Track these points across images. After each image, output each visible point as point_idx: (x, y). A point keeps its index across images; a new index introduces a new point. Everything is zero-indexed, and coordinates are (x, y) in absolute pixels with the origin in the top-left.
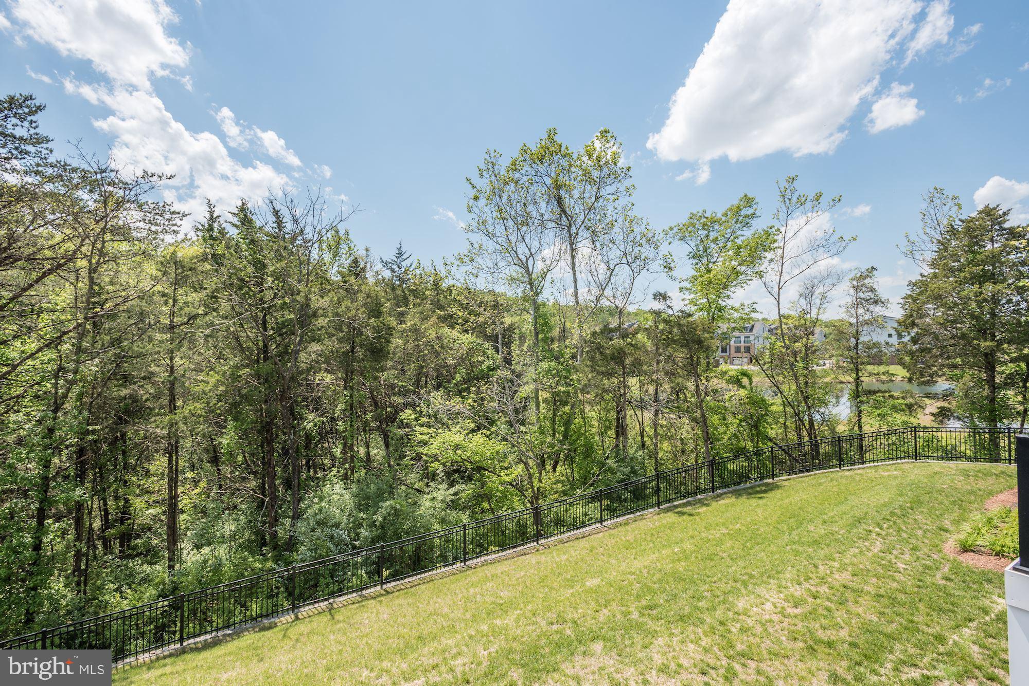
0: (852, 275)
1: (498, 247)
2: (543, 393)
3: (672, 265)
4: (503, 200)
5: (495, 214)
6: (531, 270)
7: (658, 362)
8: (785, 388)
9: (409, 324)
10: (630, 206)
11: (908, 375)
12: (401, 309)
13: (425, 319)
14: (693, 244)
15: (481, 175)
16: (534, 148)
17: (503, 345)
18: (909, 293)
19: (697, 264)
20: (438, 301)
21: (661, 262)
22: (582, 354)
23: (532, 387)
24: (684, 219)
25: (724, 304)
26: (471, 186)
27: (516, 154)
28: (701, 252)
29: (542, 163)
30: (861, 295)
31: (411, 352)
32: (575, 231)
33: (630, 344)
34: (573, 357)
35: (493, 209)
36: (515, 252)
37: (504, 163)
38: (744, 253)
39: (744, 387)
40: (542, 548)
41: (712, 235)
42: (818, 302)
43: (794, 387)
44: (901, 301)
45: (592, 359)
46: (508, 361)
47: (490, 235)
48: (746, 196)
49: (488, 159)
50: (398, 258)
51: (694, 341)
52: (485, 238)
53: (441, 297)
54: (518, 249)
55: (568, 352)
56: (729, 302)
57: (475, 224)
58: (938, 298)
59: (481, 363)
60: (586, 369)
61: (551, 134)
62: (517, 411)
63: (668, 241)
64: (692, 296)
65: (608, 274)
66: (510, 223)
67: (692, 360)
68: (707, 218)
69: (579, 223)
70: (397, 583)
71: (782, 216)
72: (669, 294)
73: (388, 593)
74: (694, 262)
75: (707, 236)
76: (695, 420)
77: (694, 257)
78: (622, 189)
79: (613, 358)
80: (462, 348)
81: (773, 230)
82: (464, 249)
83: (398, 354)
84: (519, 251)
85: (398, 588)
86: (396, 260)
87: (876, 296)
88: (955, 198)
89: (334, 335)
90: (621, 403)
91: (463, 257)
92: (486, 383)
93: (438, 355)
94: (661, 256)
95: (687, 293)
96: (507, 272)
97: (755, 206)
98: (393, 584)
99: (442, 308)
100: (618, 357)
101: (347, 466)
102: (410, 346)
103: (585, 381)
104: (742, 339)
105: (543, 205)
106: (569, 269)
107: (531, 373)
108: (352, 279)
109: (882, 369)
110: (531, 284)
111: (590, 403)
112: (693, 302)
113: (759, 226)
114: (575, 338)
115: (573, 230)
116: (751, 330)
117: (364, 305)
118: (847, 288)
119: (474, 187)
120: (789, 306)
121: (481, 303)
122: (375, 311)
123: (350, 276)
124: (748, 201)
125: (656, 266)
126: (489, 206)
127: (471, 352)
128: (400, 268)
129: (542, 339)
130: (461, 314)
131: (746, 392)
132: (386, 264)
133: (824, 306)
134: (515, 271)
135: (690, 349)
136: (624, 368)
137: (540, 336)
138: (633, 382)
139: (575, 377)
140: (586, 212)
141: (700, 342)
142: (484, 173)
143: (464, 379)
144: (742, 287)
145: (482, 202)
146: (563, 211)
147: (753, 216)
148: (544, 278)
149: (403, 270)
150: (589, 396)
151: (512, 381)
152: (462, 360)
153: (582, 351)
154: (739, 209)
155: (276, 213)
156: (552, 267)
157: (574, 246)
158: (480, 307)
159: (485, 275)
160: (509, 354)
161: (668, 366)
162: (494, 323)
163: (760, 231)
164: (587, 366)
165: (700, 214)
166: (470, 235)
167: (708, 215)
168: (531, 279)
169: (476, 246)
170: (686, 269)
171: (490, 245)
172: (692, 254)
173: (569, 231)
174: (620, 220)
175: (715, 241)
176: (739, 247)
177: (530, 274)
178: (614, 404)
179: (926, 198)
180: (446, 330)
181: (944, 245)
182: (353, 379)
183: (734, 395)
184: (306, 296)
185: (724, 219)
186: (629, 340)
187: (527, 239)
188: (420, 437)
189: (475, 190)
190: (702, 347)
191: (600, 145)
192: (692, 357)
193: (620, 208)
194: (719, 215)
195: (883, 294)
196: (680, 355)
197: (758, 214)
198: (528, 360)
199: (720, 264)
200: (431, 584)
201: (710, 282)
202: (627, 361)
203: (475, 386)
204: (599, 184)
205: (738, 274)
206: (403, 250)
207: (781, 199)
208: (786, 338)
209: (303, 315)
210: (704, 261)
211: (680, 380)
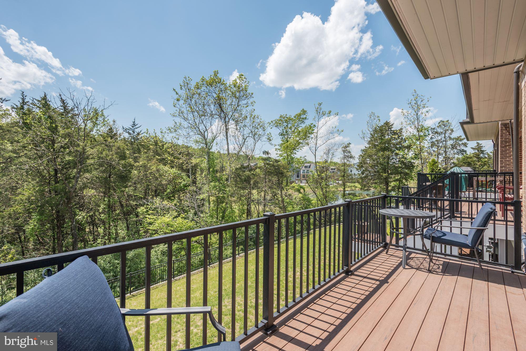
0: (342, 146)
1: (190, 125)
2: (212, 197)
3: (271, 138)
4: (193, 102)
5: (188, 109)
6: (206, 137)
7: (266, 182)
8: (318, 193)
9: (141, 163)
10: (253, 110)
11: (361, 187)
12: (136, 155)
13: (149, 160)
14: (281, 129)
15: (181, 88)
16: (207, 79)
17: (192, 174)
18: (361, 154)
19: (283, 138)
20: (157, 151)
21: (267, 137)
22: (231, 179)
23: (207, 195)
24: (278, 117)
25: (294, 156)
26: (176, 93)
27: (199, 80)
28: (285, 133)
29: (212, 87)
30: (346, 154)
31: (142, 177)
32: (228, 120)
33: (253, 174)
34: (227, 180)
35: (187, 106)
36: (198, 128)
37: (193, 85)
38: (301, 134)
39: (301, 193)
40: (211, 268)
41: (289, 126)
42: (331, 156)
43: (321, 193)
44: (358, 157)
45: (236, 181)
46: (194, 182)
47: (186, 119)
48: (303, 109)
49: (185, 81)
50: (133, 127)
51: (279, 173)
52: (182, 120)
53: (159, 149)
54: (200, 127)
55: (224, 177)
56: (296, 156)
57: (177, 113)
58: (370, 156)
59: (180, 183)
60: (233, 186)
61: (216, 73)
62: (199, 206)
63: (271, 127)
64: (281, 152)
65: (244, 141)
66: (196, 114)
67: (279, 181)
68: (287, 118)
69: (229, 116)
70: (138, 291)
71: (317, 119)
72: (270, 152)
73: (134, 296)
74: (281, 137)
75: (287, 126)
76: (280, 208)
77: (281, 135)
78: (249, 102)
79: (245, 180)
80: (170, 176)
81: (312, 125)
82: (172, 125)
83: (135, 179)
84: (200, 128)
85: (139, 293)
86: (132, 128)
87: (351, 155)
88: (378, 117)
89: (98, 169)
90: (249, 201)
91: (171, 129)
92: (183, 193)
93: (157, 179)
94: (266, 134)
95: (278, 151)
96: (194, 138)
97: (306, 114)
98: (137, 292)
99: (159, 155)
100: (248, 180)
101: (106, 238)
102: (142, 173)
103: (232, 192)
104: (306, 171)
105: (212, 106)
106: (225, 138)
107: (206, 188)
108: (109, 139)
109: (353, 184)
110: (206, 144)
111: (235, 202)
112: (281, 155)
113: (308, 123)
114: (228, 171)
115: (227, 119)
116: (310, 167)
117: (117, 153)
118: (340, 151)
119: (177, 94)
120: (320, 158)
121: (181, 153)
122: (123, 157)
123: (108, 137)
124: (304, 112)
125: (264, 138)
126: (185, 105)
127: (175, 178)
128: (134, 132)
129: (212, 171)
130: (169, 158)
131: (302, 195)
132: (125, 130)
133: (333, 158)
134: (198, 137)
135: (278, 176)
136: (250, 185)
137: (211, 170)
138: (254, 192)
139: (228, 189)
140: (233, 111)
141: (282, 173)
142: (183, 87)
143: (171, 191)
144: (301, 149)
145: (181, 102)
146: (222, 110)
147: (306, 118)
148: (213, 142)
149: (136, 133)
150: (234, 198)
151: (196, 192)
152: (170, 182)
153: (231, 177)
154: (300, 115)
155: (63, 101)
156: (217, 137)
157: (227, 127)
158: (180, 155)
159: (182, 139)
160: (195, 178)
161: (270, 184)
162: (187, 163)
163: (307, 125)
164: (233, 184)
165: (284, 116)
166: (175, 118)
167: (288, 116)
168: (206, 142)
169: (178, 124)
170: (277, 140)
171: (185, 124)
172: (280, 134)
173: (225, 120)
174: (248, 117)
175: (291, 128)
176: (300, 132)
177: (206, 140)
178: (246, 202)
179: (369, 116)
180: (161, 166)
181: (372, 136)
182: (110, 192)
183: (297, 196)
184: (83, 148)
185: (294, 119)
186: (252, 172)
187: (204, 122)
188: (149, 221)
189: (178, 95)
190: (283, 176)
191: (239, 81)
192: (279, 180)
193: (249, 111)
194: (292, 117)
195: (353, 154)
196: (275, 179)
197: (307, 118)
198: (205, 181)
199: (292, 138)
200: (157, 289)
201: (288, 147)
202: (252, 182)
203: (177, 194)
204: (239, 99)
205: (299, 143)
206: (136, 123)
207: (316, 112)
208: (318, 172)
209: (82, 158)
210: (286, 137)
211: (274, 190)
